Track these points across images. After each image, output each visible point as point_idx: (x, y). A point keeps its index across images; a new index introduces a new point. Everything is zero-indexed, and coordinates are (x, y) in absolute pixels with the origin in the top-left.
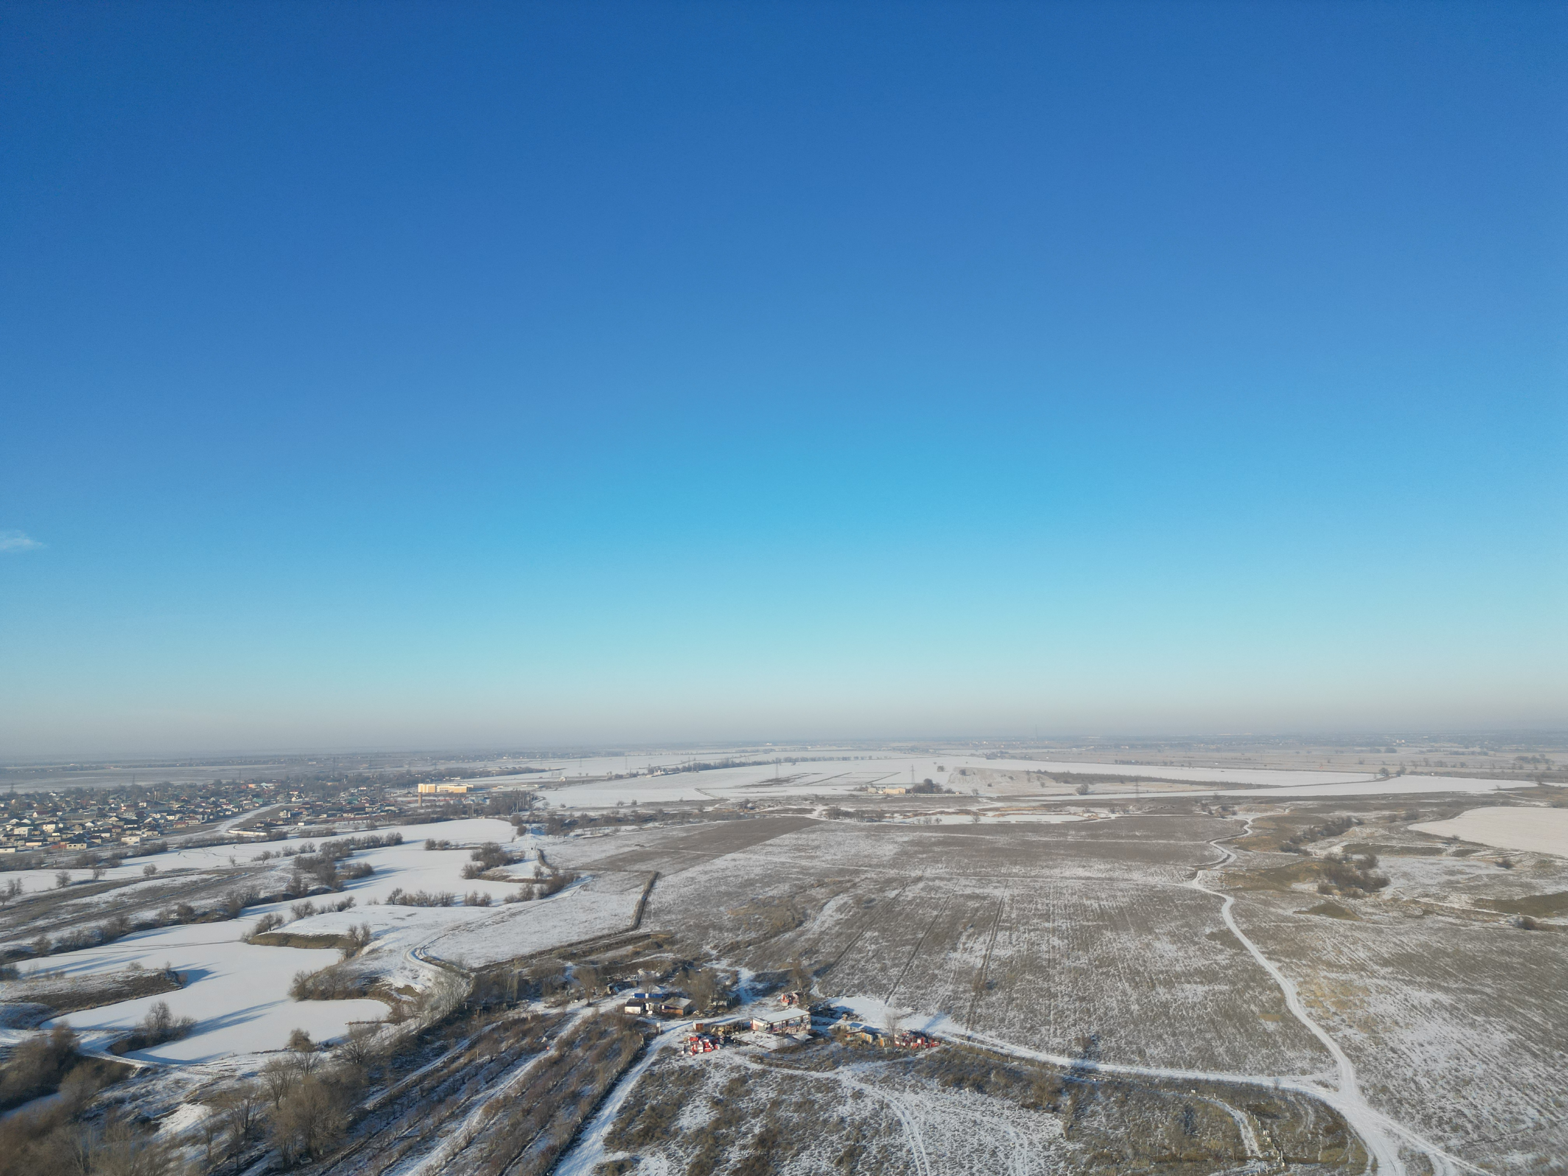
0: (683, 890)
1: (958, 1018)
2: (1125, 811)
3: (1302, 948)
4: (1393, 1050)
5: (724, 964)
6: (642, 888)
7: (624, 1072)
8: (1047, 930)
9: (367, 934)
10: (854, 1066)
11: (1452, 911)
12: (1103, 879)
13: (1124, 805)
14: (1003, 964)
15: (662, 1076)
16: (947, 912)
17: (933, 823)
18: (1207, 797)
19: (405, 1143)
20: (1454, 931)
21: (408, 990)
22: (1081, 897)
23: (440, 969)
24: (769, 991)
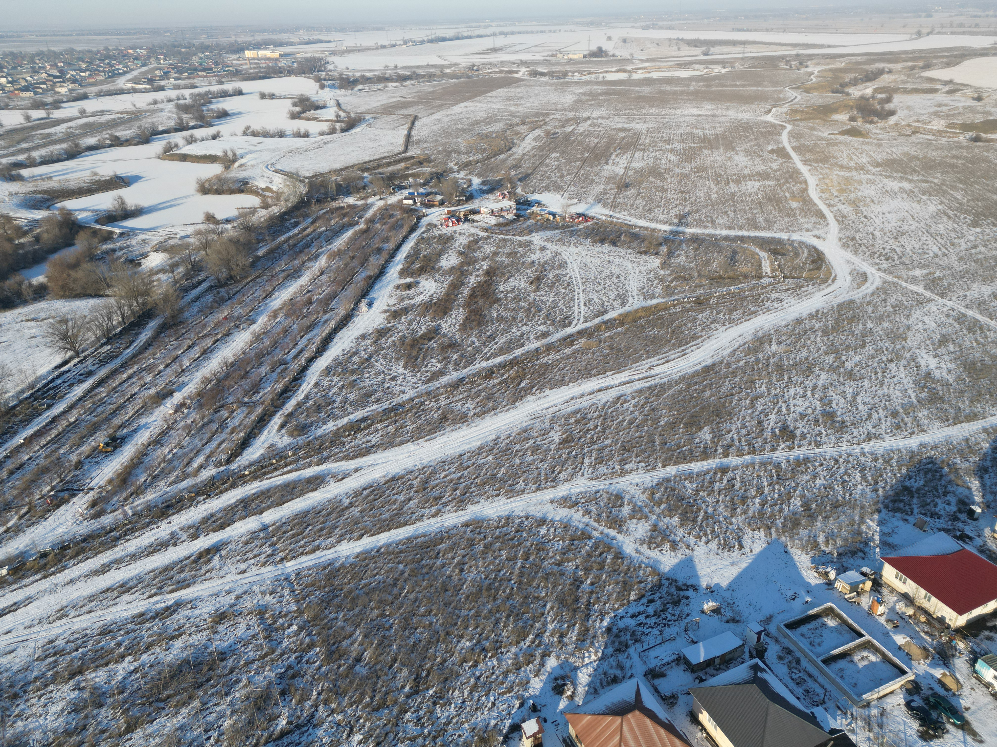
0: (434, 128)
1: (605, 205)
2: (732, 67)
3: (827, 157)
4: (866, 217)
5: (462, 174)
6: (407, 126)
7: (406, 237)
8: (667, 150)
9: (234, 155)
10: (541, 233)
11: (931, 132)
12: (709, 116)
13: (732, 63)
14: (637, 172)
15: (428, 239)
16: (605, 140)
17: (600, 79)
18: (791, 56)
19: (285, 274)
20: (928, 144)
21: (268, 189)
22: (692, 128)
23: (285, 177)
24: (491, 191)
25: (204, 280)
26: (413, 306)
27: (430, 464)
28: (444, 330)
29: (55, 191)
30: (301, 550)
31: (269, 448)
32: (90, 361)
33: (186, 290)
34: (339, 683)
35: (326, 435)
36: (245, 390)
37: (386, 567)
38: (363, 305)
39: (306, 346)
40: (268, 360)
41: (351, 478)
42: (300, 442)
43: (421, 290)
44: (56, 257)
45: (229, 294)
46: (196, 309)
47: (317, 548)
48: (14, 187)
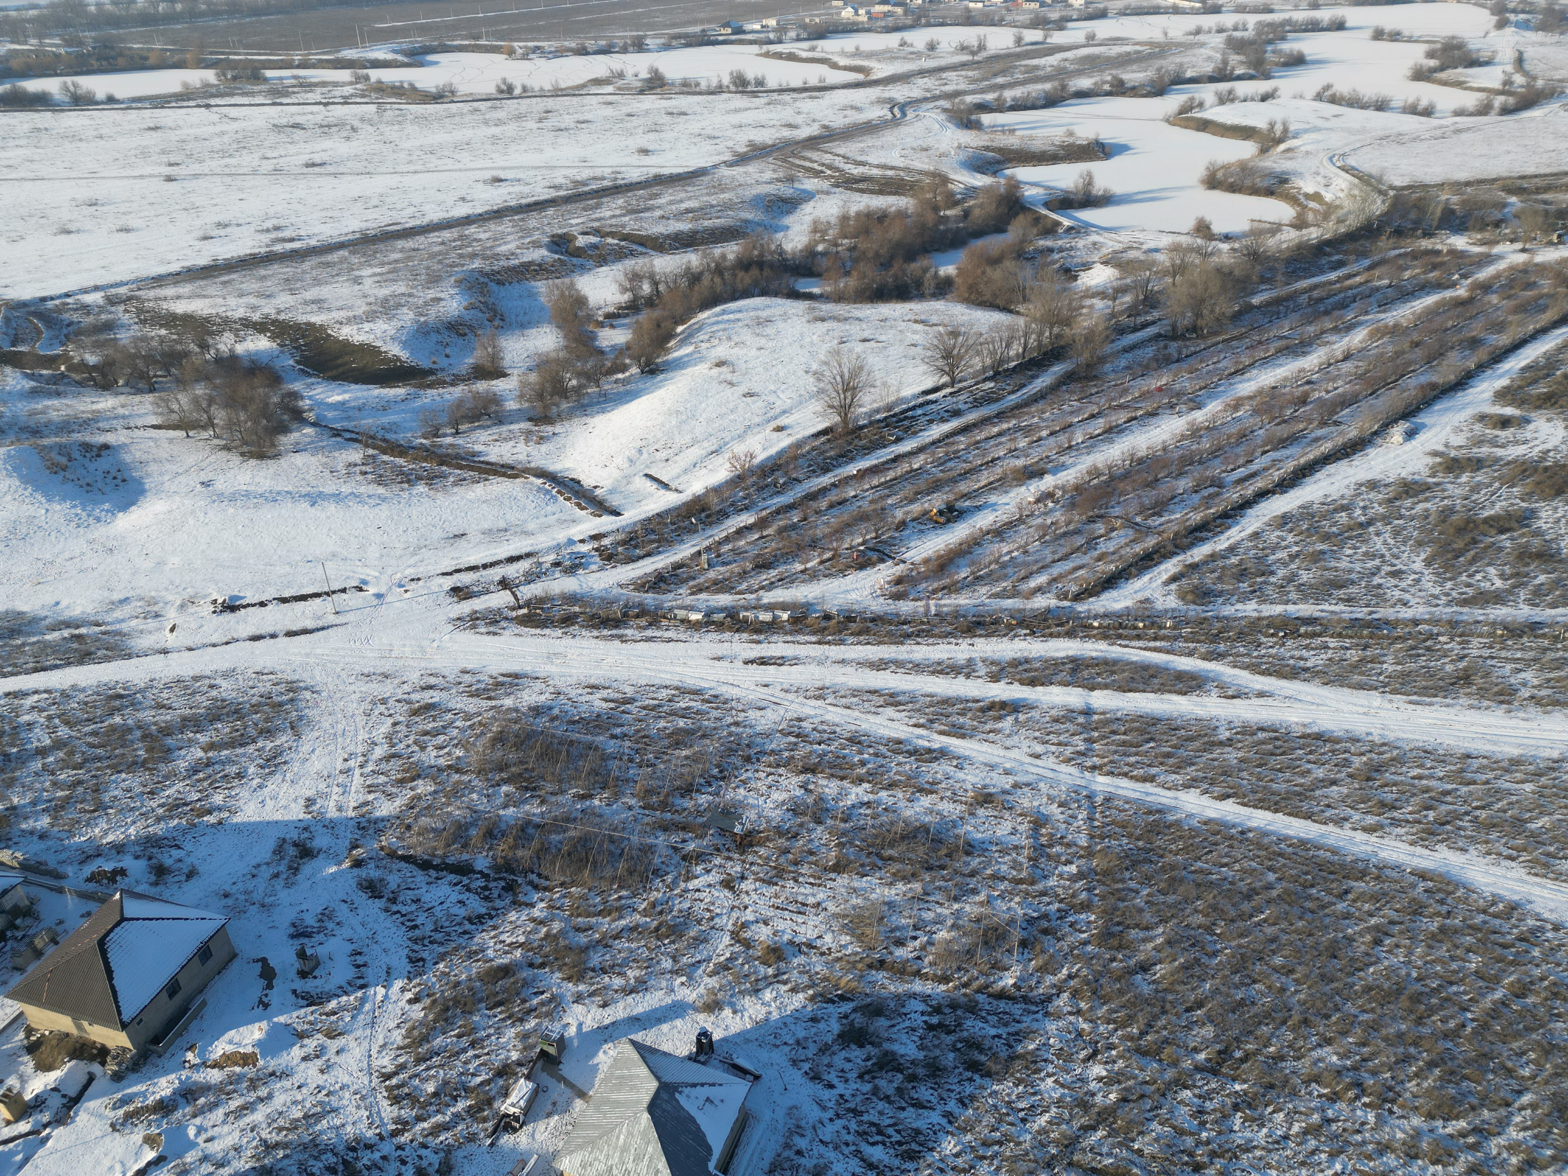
7: (1543, 331)
9: (1286, 130)
19: (1284, 342)
21: (1317, 197)
23: (1356, 181)
25: (1153, 323)
26: (1497, 460)
27: (1400, 744)
28: (1540, 523)
29: (1011, 151)
30: (1126, 769)
31: (1141, 602)
32: (962, 398)
33: (1121, 331)
34: (1103, 981)
35: (1236, 619)
36: (1142, 505)
37: (1246, 864)
38: (1397, 432)
39: (1265, 469)
40: (1197, 472)
41: (1248, 702)
42: (1191, 613)
43: (1529, 435)
44: (979, 244)
45: (1180, 353)
46: (1123, 363)
47: (1150, 779)
48: (969, 138)
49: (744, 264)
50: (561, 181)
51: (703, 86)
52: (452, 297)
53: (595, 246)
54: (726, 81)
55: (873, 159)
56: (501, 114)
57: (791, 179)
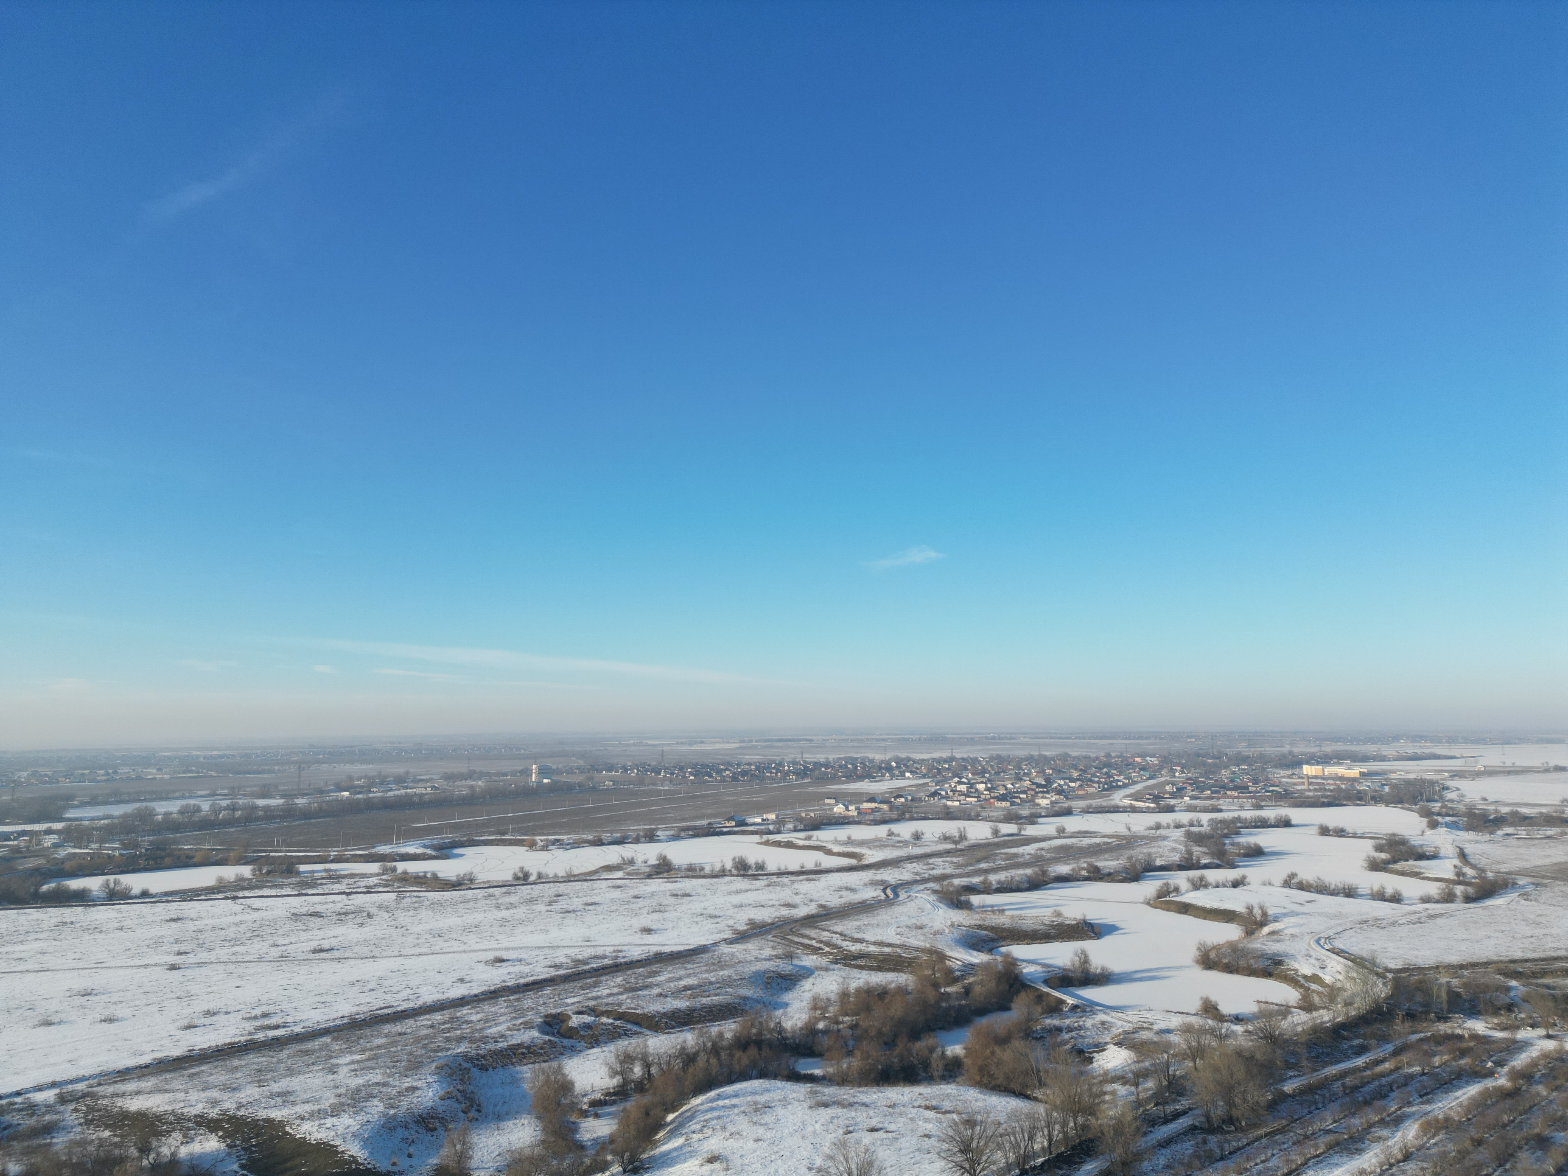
9: (1265, 914)
19: (1329, 1138)
21: (1315, 979)
23: (1350, 963)
25: (1184, 1113)
29: (1003, 930)
33: (1153, 1122)
44: (984, 1022)
45: (1222, 1149)
46: (1162, 1160)
48: (959, 916)
49: (742, 1043)
50: (563, 960)
51: (707, 870)
52: (429, 1085)
53: (588, 1026)
54: (729, 865)
55: (869, 936)
56: (513, 899)
57: (790, 956)
